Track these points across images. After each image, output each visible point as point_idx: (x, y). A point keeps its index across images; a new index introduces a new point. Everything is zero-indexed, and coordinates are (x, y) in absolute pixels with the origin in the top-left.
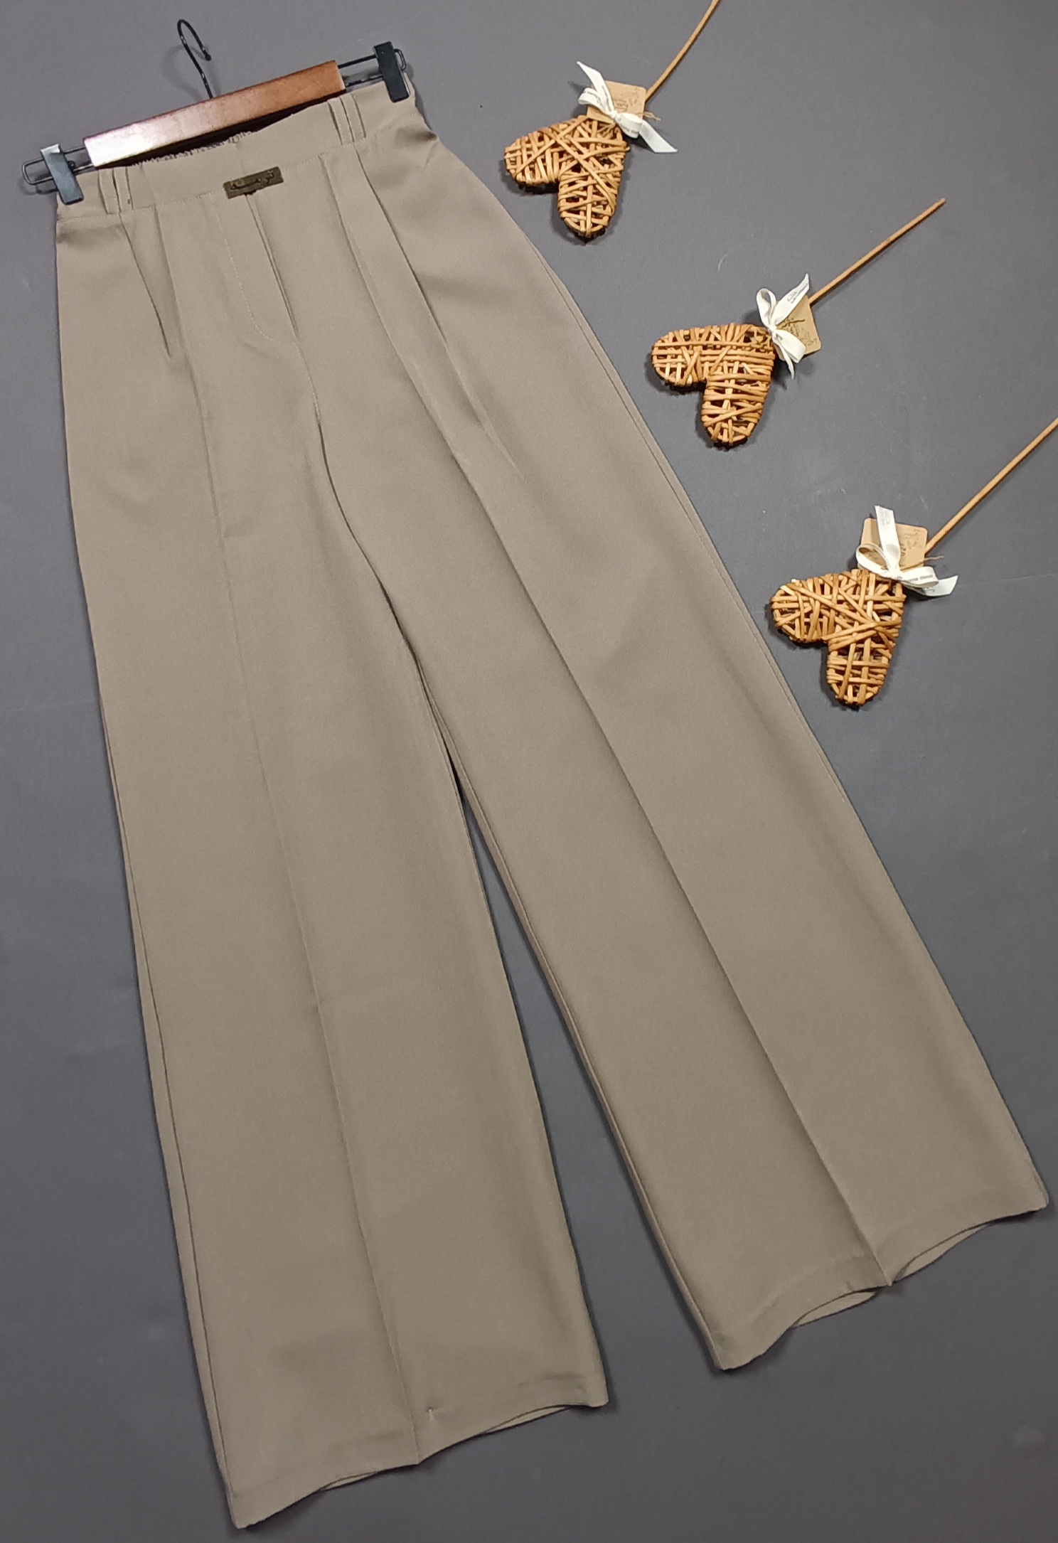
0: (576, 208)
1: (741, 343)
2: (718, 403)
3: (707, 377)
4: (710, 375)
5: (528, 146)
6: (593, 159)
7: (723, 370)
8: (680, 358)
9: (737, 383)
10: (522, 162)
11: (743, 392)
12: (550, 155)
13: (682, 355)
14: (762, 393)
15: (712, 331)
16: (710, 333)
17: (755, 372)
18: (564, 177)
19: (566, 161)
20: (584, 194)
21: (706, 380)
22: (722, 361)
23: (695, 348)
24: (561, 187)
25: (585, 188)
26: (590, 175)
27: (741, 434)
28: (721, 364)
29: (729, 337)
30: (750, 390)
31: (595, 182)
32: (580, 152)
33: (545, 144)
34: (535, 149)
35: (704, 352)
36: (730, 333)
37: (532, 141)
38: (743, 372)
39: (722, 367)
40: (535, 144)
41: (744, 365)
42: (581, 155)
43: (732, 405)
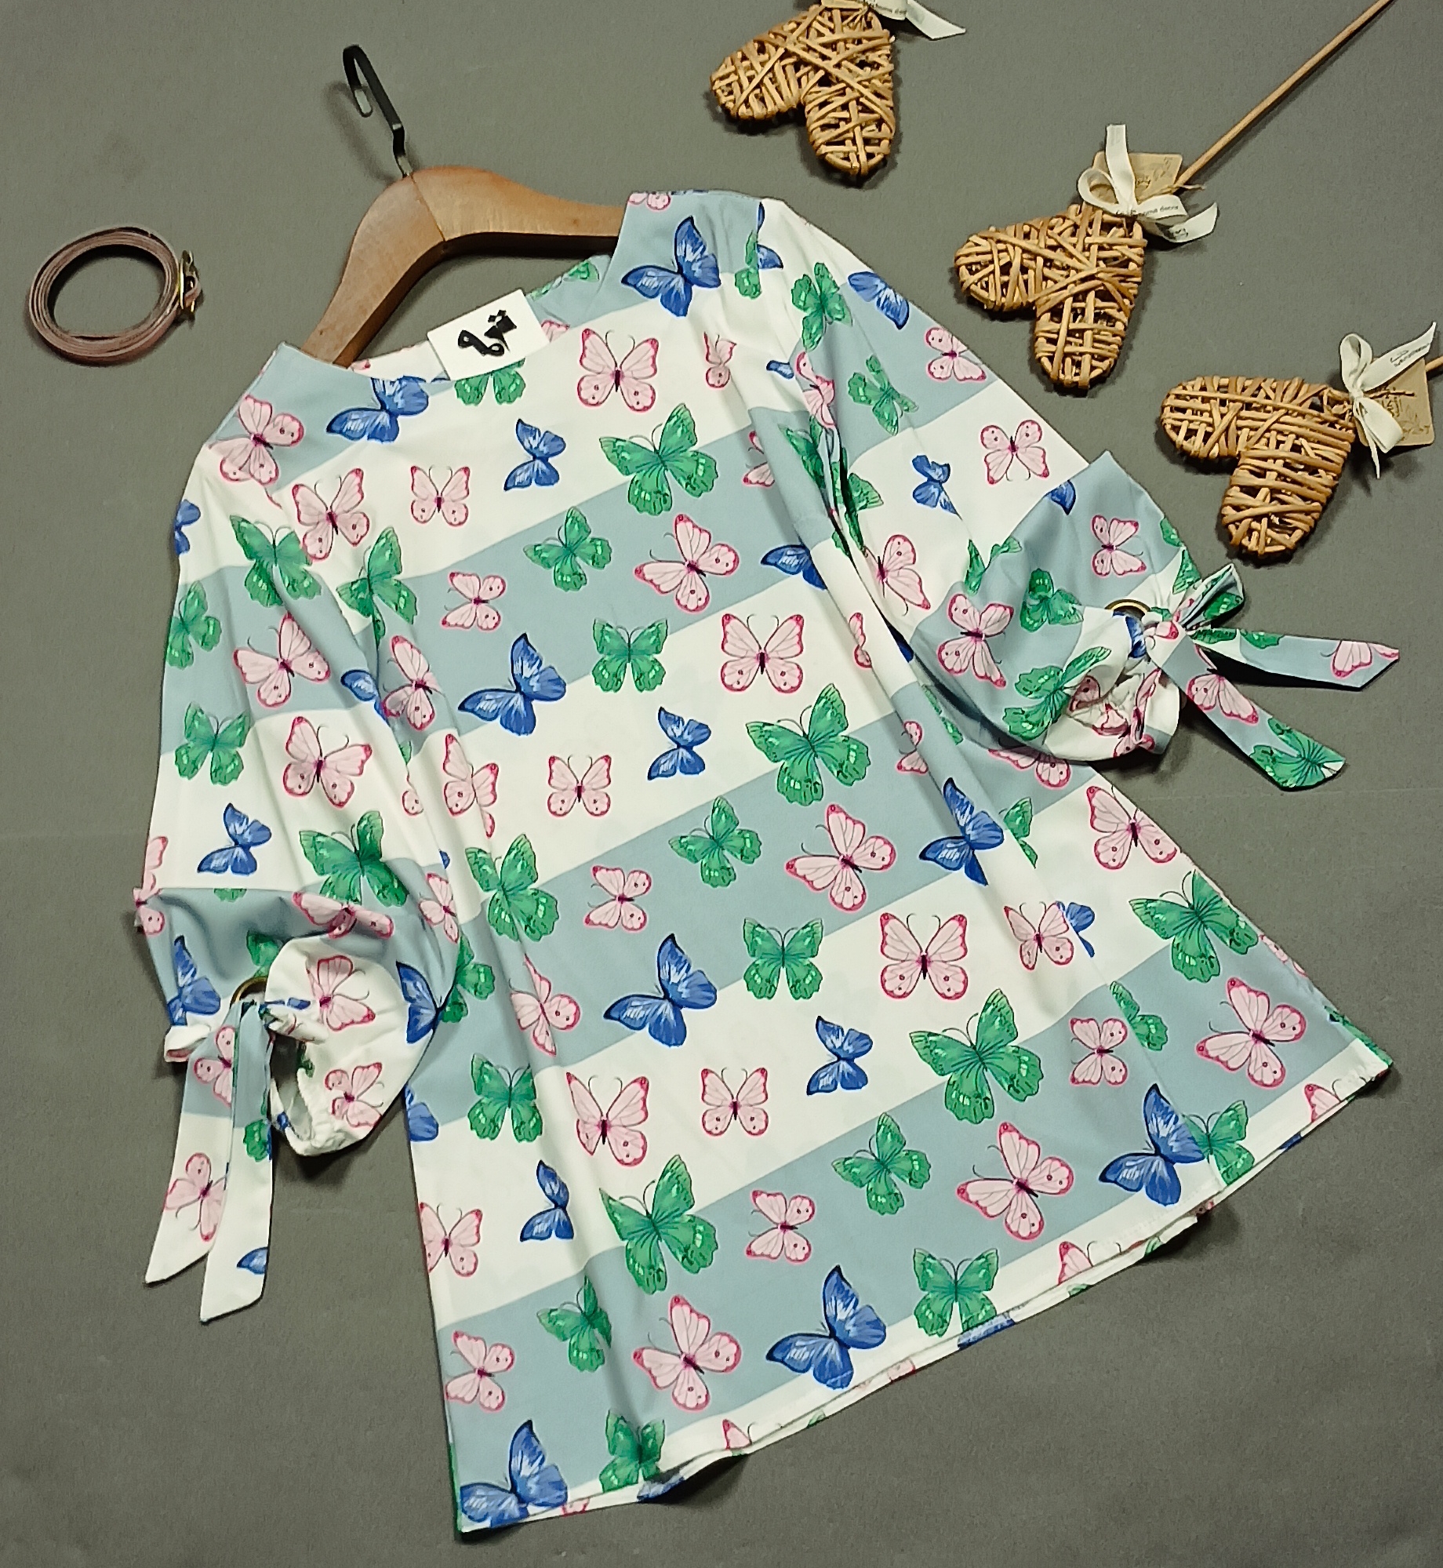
1: (1305, 408)
2: (1252, 491)
3: (1244, 450)
4: (1247, 447)
7: (1267, 445)
8: (1206, 417)
9: (1286, 465)
11: (1294, 482)
13: (1211, 416)
14: (1324, 488)
15: (1262, 385)
16: (1260, 388)
17: (1316, 454)
21: (1239, 455)
22: (1268, 430)
23: (1231, 404)
27: (1281, 544)
28: (1267, 435)
29: (1287, 397)
30: (1306, 479)
35: (1244, 413)
36: (1291, 392)
38: (1300, 452)
39: (1268, 439)
41: (1303, 441)
43: (1272, 500)
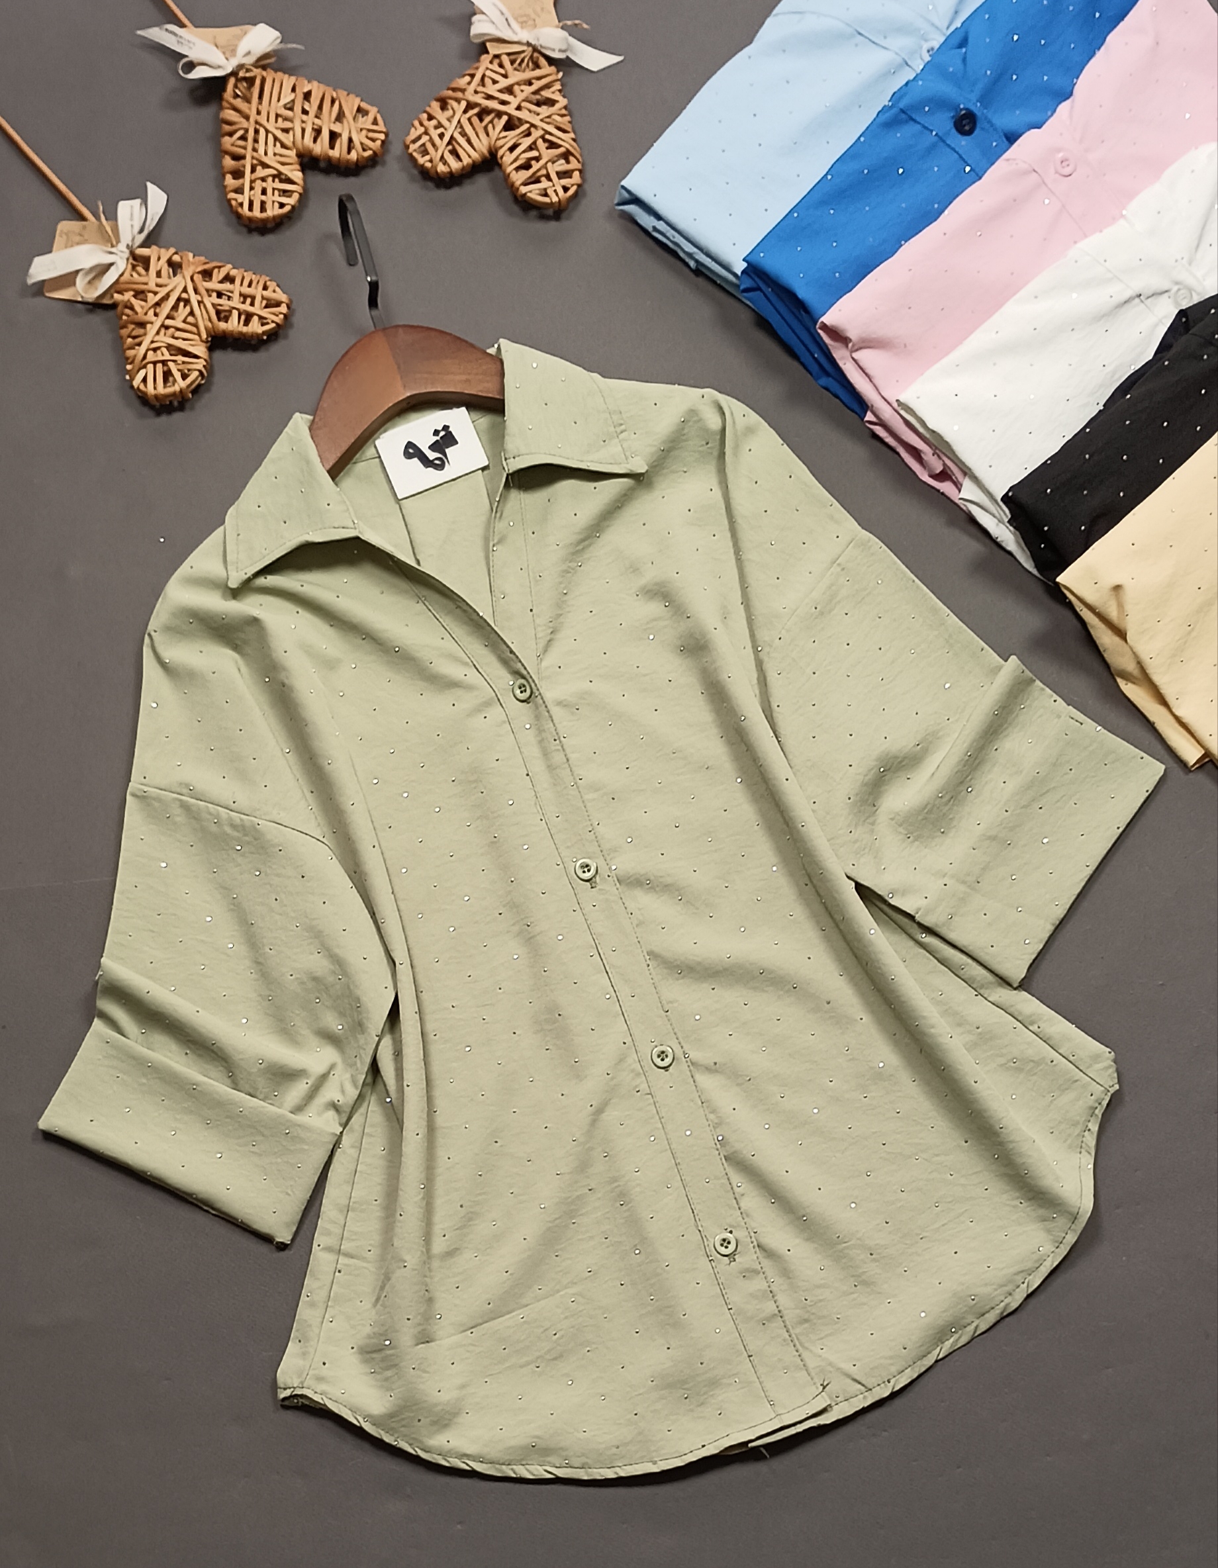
0: (531, 177)
5: (434, 122)
6: (523, 104)
10: (436, 150)
12: (467, 122)
18: (500, 143)
19: (491, 122)
20: (534, 153)
24: (502, 157)
25: (530, 148)
26: (533, 125)
31: (541, 132)
32: (504, 103)
33: (454, 113)
34: (445, 123)
37: (434, 114)
40: (442, 117)
42: (508, 106)
